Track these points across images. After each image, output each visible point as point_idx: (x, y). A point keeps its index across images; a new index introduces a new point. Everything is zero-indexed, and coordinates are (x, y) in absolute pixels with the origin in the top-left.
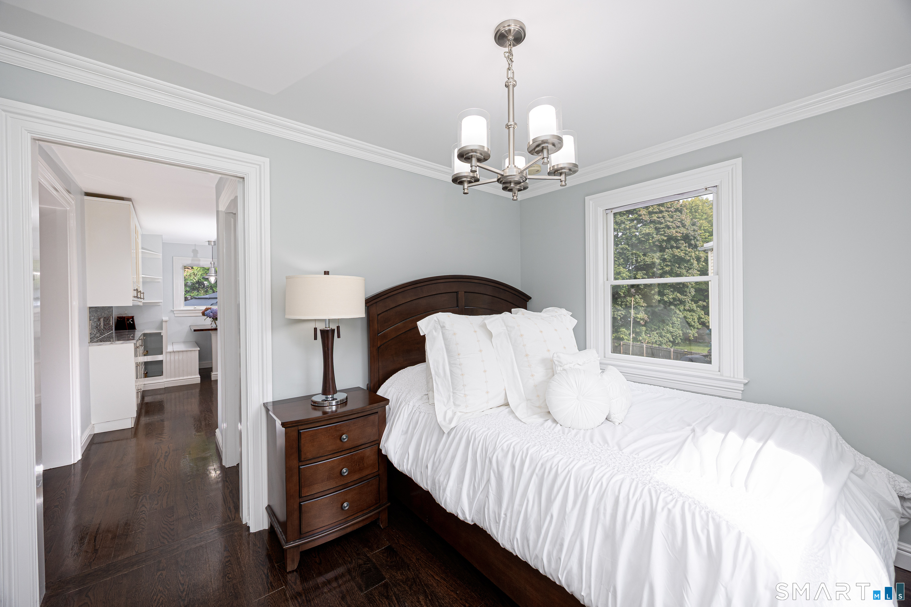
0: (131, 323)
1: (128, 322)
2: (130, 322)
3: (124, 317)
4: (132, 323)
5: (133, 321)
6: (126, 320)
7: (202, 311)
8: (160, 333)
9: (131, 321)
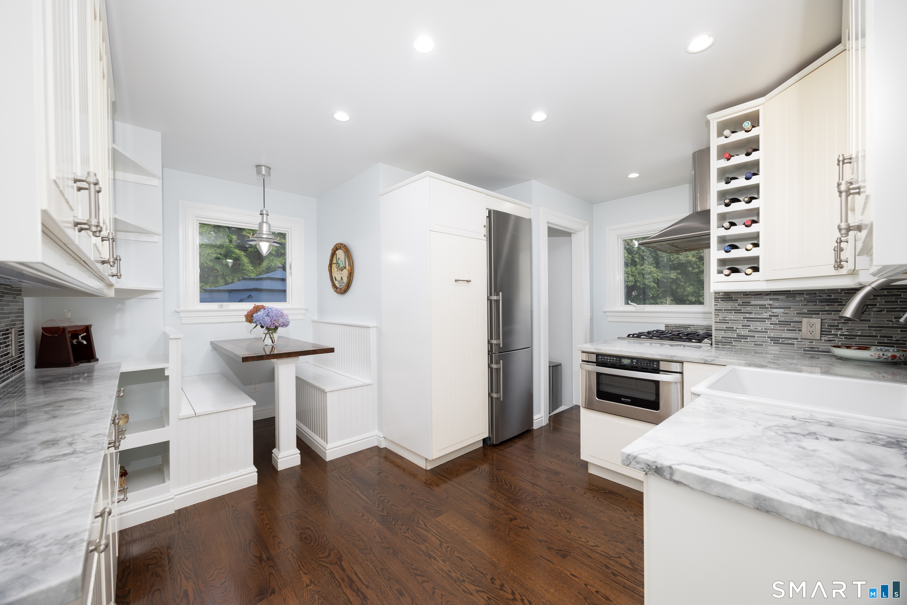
0: (83, 343)
1: (75, 341)
2: (80, 343)
3: (64, 329)
4: (85, 342)
5: (88, 338)
6: (68, 336)
7: (246, 313)
8: (163, 370)
9: (82, 338)
